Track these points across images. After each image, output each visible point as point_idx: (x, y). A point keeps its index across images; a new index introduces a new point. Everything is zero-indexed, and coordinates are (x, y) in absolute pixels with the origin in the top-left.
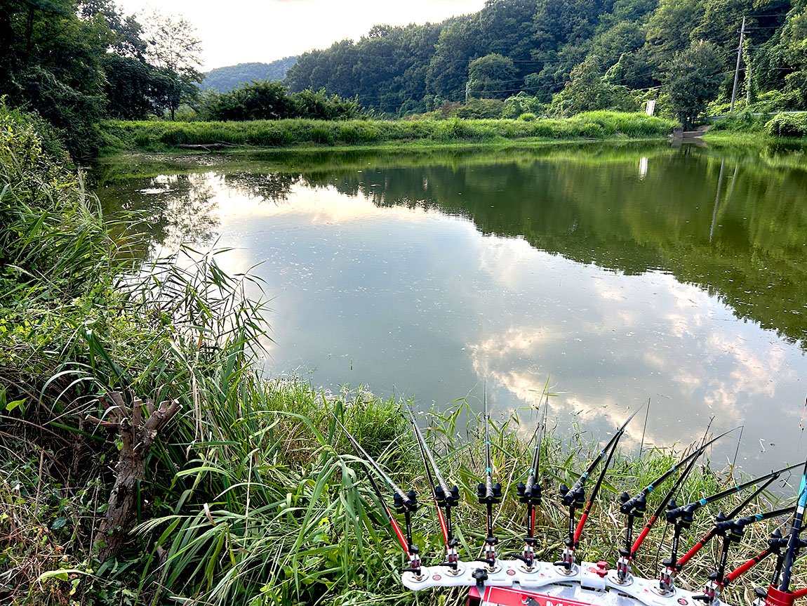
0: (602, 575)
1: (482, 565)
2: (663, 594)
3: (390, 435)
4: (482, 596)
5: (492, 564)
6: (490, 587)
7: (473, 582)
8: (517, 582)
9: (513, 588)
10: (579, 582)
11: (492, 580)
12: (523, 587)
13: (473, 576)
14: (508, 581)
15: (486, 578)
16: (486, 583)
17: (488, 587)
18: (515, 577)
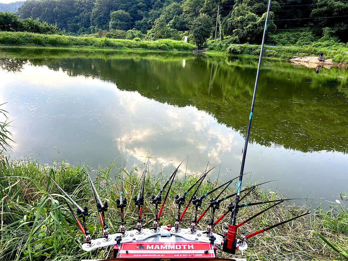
0: (169, 230)
1: (119, 235)
2: (192, 233)
3: (78, 182)
4: (119, 248)
5: (123, 233)
6: (123, 243)
7: (116, 242)
8: (135, 239)
9: (133, 242)
10: (160, 235)
11: (123, 241)
12: (137, 241)
13: (115, 240)
14: (130, 239)
15: (121, 240)
16: (121, 242)
17: (122, 244)
18: (134, 238)
